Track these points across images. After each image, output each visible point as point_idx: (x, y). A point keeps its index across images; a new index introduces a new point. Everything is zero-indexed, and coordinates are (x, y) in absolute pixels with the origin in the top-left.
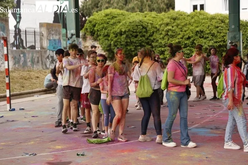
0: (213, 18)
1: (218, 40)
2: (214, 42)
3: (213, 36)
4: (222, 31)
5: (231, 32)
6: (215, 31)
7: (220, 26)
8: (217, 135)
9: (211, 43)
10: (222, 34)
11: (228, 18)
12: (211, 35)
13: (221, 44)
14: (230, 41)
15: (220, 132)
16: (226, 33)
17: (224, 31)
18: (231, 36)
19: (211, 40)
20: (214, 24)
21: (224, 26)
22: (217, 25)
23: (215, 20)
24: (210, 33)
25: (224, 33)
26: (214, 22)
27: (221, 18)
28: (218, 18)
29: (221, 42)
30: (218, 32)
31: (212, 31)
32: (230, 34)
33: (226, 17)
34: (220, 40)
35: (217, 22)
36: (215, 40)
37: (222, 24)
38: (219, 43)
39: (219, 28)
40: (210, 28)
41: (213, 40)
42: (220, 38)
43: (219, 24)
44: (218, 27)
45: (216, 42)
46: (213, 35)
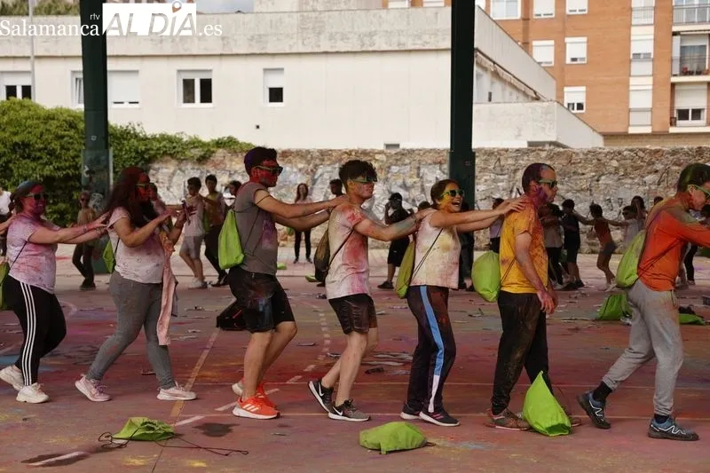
0: (50, 117)
1: (62, 164)
2: (55, 169)
3: (51, 155)
4: (69, 146)
5: (91, 149)
6: (55, 145)
7: (68, 136)
8: (52, 370)
9: (48, 171)
10: (72, 153)
11: (83, 118)
12: (48, 154)
13: (70, 172)
14: (87, 169)
15: (59, 363)
16: (80, 151)
17: (76, 146)
18: (88, 158)
19: (46, 164)
20: (53, 129)
21: (76, 136)
22: (61, 133)
23: (55, 122)
24: (46, 149)
25: (76, 150)
26: (54, 126)
27: (68, 118)
28: (62, 118)
29: (69, 168)
30: (62, 147)
31: (49, 144)
32: (87, 153)
33: (80, 118)
34: (67, 164)
35: (61, 126)
36: (56, 165)
37: (72, 133)
38: (65, 170)
39: (66, 139)
40: (45, 137)
41: (51, 164)
42: (66, 161)
43: (65, 130)
44: (62, 137)
45: (58, 169)
46: (52, 153)
